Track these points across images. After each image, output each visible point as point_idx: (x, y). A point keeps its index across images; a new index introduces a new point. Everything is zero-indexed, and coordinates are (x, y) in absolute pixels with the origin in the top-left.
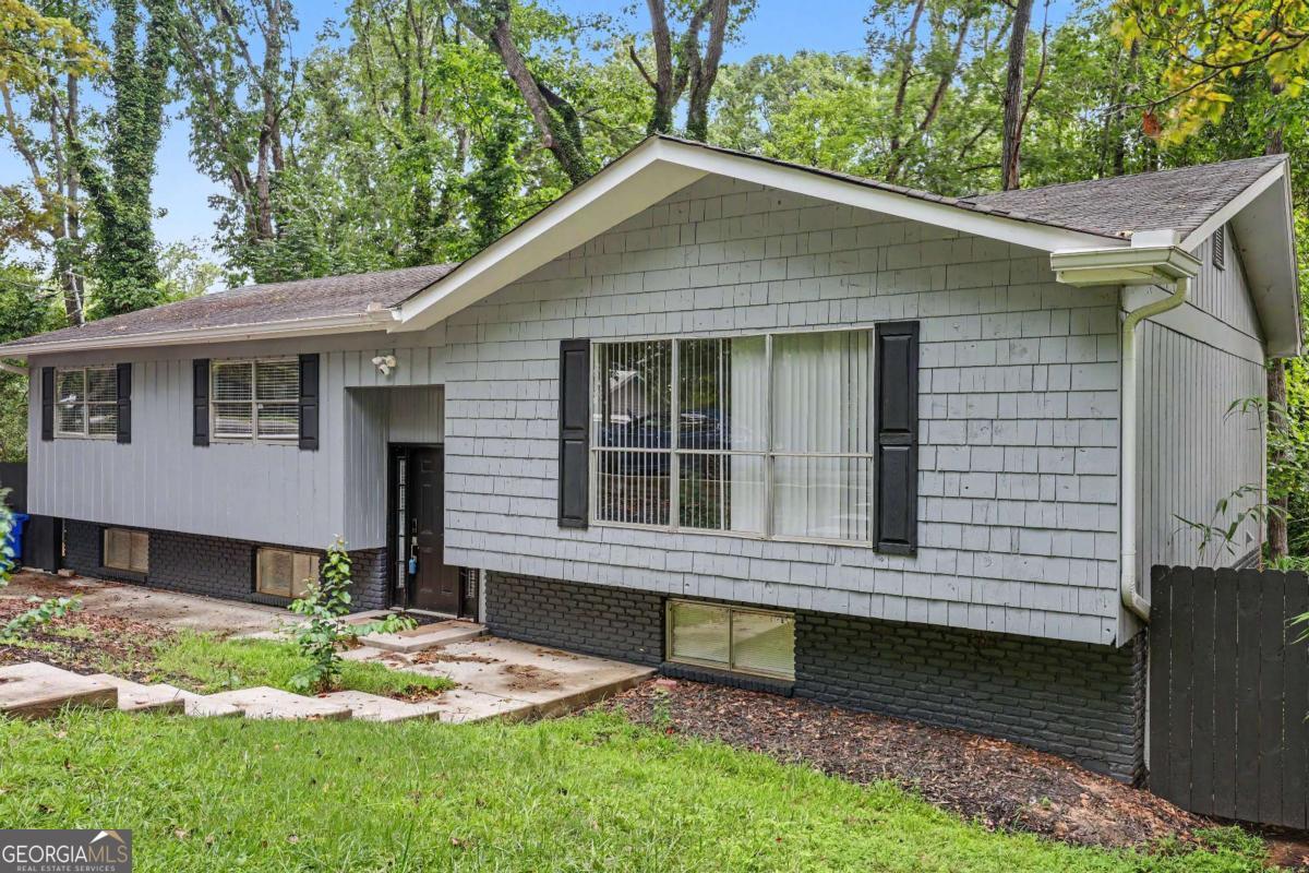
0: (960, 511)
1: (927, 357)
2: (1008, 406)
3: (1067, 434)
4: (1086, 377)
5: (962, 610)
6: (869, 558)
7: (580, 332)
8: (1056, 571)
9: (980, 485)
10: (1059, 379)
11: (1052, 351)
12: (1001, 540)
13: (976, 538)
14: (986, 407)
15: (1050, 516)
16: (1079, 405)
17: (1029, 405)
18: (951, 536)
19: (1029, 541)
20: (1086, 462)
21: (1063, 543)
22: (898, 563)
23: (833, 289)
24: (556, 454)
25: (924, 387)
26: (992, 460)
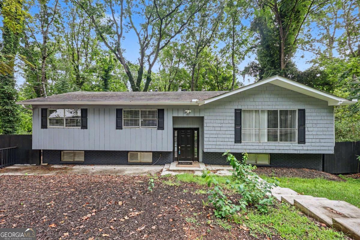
0: (311, 137)
1: (306, 114)
2: (319, 122)
3: (327, 126)
4: (329, 118)
5: (312, 151)
6: (297, 144)
7: (240, 108)
8: (325, 144)
9: (314, 133)
10: (326, 118)
11: (324, 114)
12: (318, 140)
13: (314, 140)
14: (315, 122)
15: (324, 137)
16: (328, 122)
17: (321, 122)
18: (310, 140)
19: (321, 140)
20: (329, 129)
21: (326, 140)
22: (302, 145)
23: (290, 103)
24: (234, 130)
25: (306, 119)
26: (316, 129)
